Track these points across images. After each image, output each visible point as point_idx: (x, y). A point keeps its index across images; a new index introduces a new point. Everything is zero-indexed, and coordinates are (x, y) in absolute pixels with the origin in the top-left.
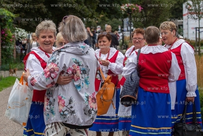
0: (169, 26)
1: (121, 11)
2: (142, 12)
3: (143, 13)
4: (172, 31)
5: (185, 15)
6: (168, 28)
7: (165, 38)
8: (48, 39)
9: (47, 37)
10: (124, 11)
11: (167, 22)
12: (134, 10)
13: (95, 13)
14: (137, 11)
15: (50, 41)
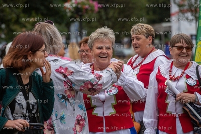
0: (144, 30)
1: (65, 11)
2: (99, 12)
3: (103, 13)
4: (147, 37)
5: (174, 14)
6: (143, 32)
7: (137, 45)
8: (104, 51)
9: (104, 48)
10: (70, 11)
11: (142, 24)
12: (87, 9)
13: (22, 15)
14: (92, 10)
15: (107, 53)
